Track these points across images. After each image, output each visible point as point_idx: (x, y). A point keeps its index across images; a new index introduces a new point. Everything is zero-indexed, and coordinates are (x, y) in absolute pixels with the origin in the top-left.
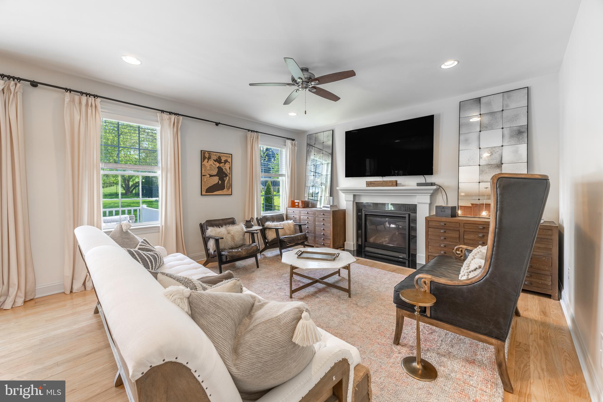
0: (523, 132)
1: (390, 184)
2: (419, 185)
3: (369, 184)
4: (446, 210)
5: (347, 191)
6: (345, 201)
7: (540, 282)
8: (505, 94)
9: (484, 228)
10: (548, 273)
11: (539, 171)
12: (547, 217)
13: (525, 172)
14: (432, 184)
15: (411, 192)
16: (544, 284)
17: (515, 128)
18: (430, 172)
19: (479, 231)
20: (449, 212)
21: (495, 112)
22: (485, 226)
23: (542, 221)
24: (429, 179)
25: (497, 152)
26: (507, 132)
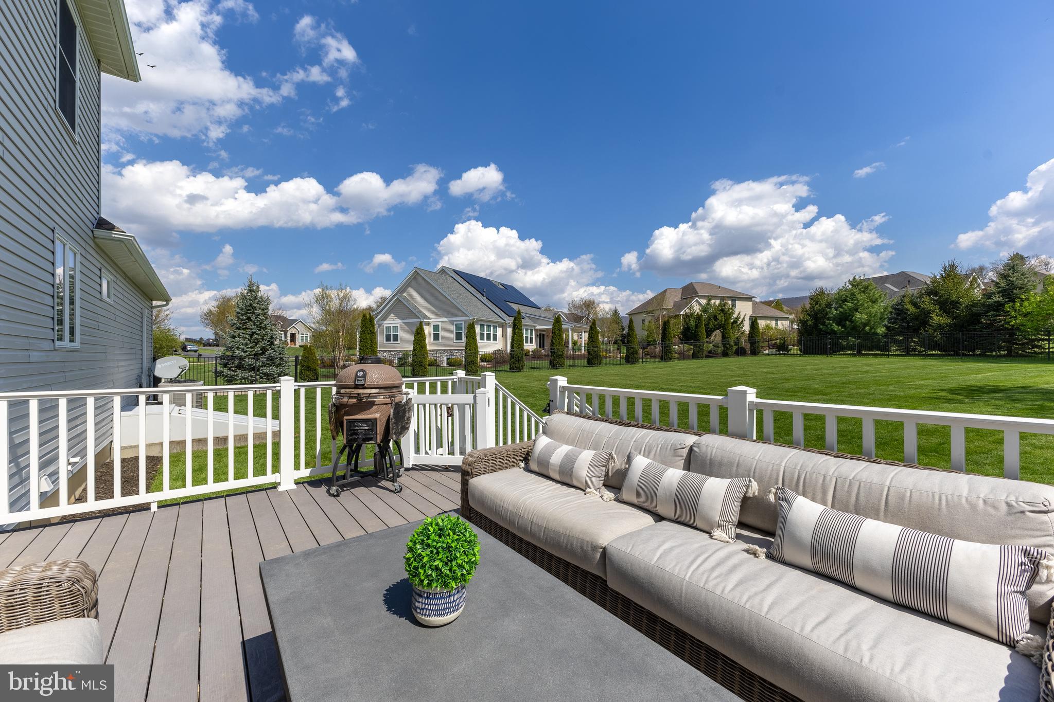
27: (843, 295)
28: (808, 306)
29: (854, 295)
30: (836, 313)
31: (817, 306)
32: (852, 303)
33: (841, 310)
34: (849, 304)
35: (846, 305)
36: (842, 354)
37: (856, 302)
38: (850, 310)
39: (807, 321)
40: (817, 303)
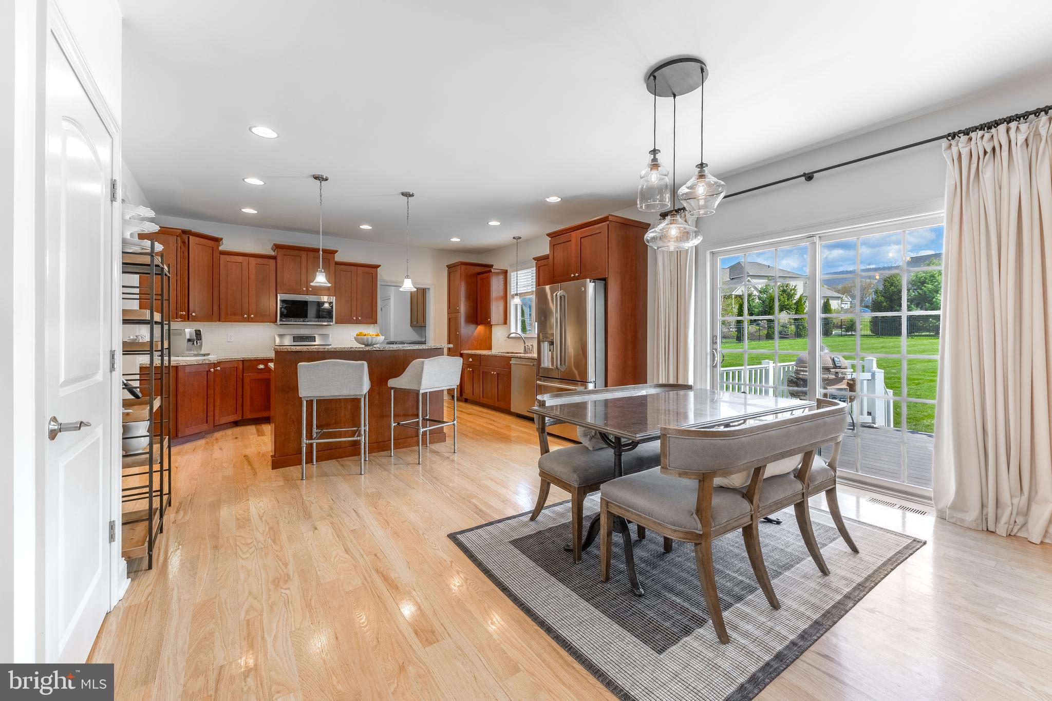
27: (922, 277)
28: (881, 288)
29: (934, 277)
30: (914, 295)
31: (892, 287)
32: (933, 285)
33: (920, 291)
34: (930, 286)
35: (925, 287)
36: (917, 336)
37: (936, 283)
38: (930, 292)
39: (883, 302)
40: (892, 285)
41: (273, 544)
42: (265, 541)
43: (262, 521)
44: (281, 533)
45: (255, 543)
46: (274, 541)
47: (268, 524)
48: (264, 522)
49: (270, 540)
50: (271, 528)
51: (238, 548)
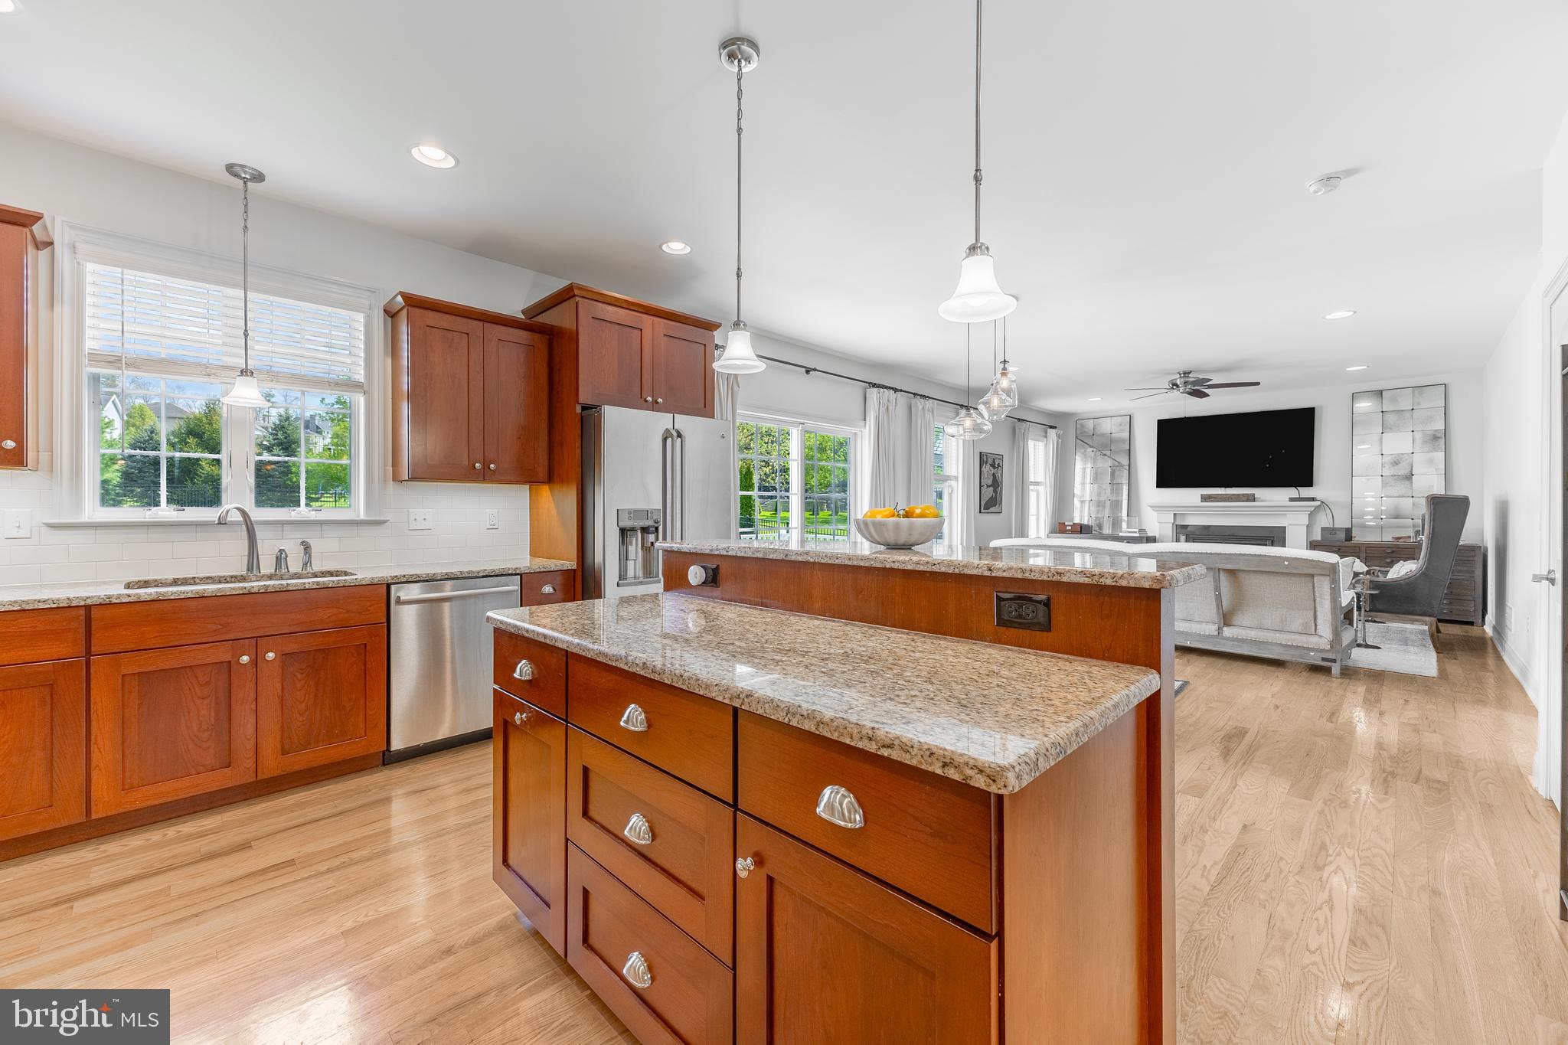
0: (1439, 438)
1: (1244, 499)
2: (1292, 500)
3: (1204, 498)
4: (1338, 532)
5: (1158, 508)
6: (1158, 524)
7: (1461, 608)
8: (1417, 391)
9: (1393, 552)
10: (1470, 598)
11: (1458, 491)
12: (1467, 537)
13: (1444, 493)
14: (1313, 499)
15: (1280, 510)
16: (1467, 610)
17: (1430, 433)
18: (1308, 482)
19: (1386, 555)
20: (1343, 535)
21: (1402, 411)
22: (1394, 549)
23: (1461, 543)
24: (1305, 492)
25: (1406, 460)
26: (1418, 436)
41: (1328, 844)
42: (1339, 854)
43: (1330, 891)
44: (1306, 851)
45: (1358, 862)
46: (1323, 847)
47: (1321, 879)
48: (1327, 889)
49: (1330, 852)
50: (1321, 868)
51: (1391, 870)
